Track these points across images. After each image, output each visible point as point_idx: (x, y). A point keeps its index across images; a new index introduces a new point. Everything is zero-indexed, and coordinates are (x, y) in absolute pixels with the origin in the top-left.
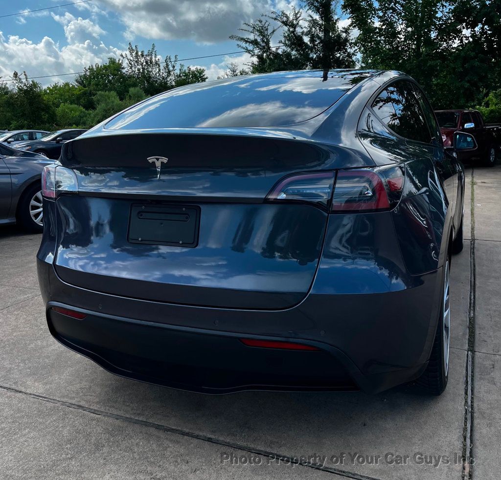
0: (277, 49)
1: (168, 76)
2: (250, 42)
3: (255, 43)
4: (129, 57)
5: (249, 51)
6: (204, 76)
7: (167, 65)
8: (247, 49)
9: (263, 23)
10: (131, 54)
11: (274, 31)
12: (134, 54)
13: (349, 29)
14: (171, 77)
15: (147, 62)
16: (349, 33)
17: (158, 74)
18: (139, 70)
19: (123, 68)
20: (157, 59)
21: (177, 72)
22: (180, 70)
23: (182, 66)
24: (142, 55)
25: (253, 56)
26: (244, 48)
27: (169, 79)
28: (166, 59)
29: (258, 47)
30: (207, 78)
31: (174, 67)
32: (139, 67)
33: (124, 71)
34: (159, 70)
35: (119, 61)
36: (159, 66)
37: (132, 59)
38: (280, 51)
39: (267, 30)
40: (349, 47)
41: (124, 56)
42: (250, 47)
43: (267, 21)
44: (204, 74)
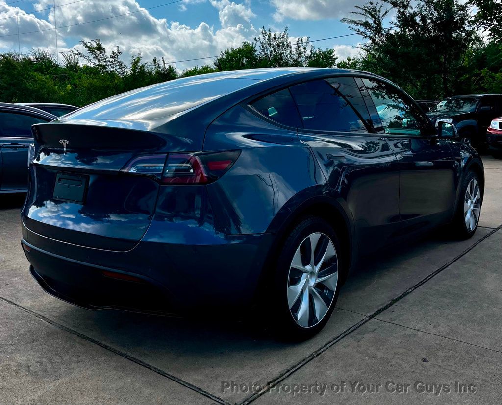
0: (389, 30)
1: (299, 57)
2: (361, 24)
3: (366, 25)
4: (262, 40)
5: (361, 33)
6: (334, 56)
7: (299, 47)
8: (359, 31)
9: (374, 5)
10: (264, 38)
11: (386, 13)
12: (266, 37)
13: (466, 7)
14: (301, 59)
15: (278, 45)
16: (467, 11)
17: (289, 56)
18: (271, 52)
19: (256, 51)
20: (288, 41)
21: (308, 53)
22: (311, 51)
23: (313, 47)
24: (275, 38)
25: (365, 37)
26: (356, 31)
27: (299, 60)
28: (298, 41)
29: (369, 29)
30: (337, 58)
31: (305, 48)
32: (271, 49)
33: (256, 53)
34: (291, 52)
35: (253, 44)
36: (291, 48)
37: (264, 42)
38: (392, 32)
39: (379, 11)
40: (468, 25)
41: (258, 40)
42: (362, 29)
43: (378, 3)
44: (333, 54)
